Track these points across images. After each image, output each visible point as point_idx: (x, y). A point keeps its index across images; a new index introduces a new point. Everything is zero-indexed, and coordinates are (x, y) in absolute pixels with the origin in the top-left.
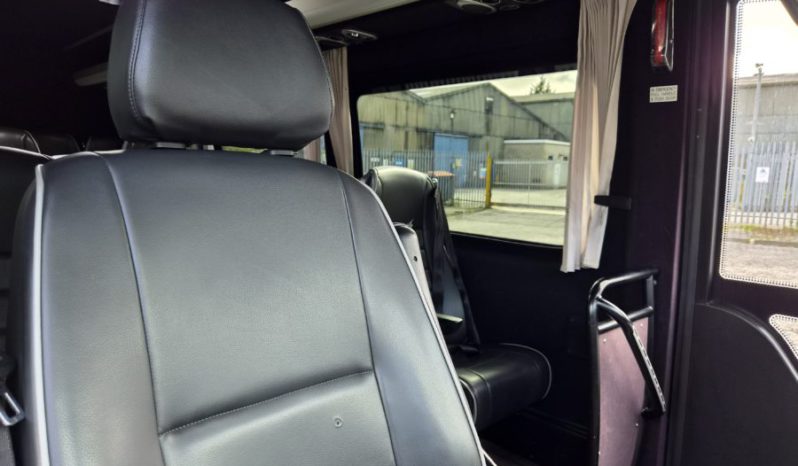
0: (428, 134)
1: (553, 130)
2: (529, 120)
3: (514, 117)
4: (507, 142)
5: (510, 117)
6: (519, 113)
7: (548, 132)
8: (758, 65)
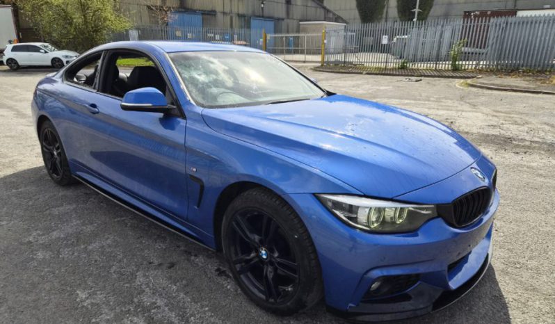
0: (246, 18)
1: (334, 14)
2: (317, 7)
3: (307, 6)
4: (301, 23)
5: (303, 6)
6: (310, 3)
7: (331, 15)
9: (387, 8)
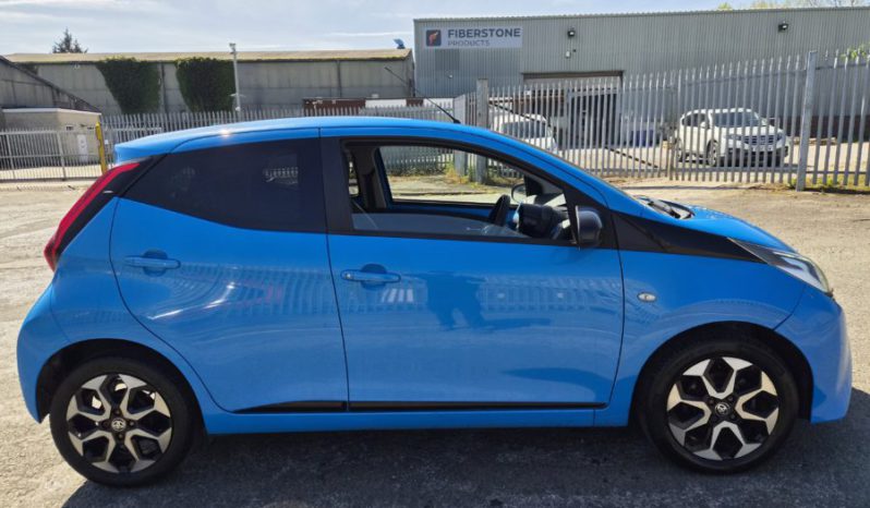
1: (71, 97)
2: (35, 84)
3: (13, 81)
4: (5, 111)
5: (6, 81)
6: (18, 76)
7: (66, 99)
8: (231, 45)
9: (165, 89)
